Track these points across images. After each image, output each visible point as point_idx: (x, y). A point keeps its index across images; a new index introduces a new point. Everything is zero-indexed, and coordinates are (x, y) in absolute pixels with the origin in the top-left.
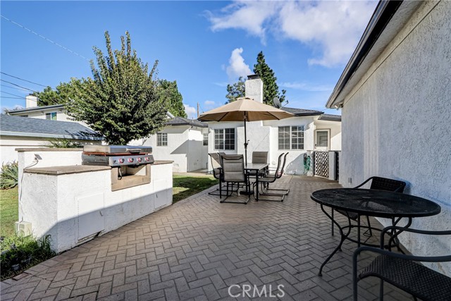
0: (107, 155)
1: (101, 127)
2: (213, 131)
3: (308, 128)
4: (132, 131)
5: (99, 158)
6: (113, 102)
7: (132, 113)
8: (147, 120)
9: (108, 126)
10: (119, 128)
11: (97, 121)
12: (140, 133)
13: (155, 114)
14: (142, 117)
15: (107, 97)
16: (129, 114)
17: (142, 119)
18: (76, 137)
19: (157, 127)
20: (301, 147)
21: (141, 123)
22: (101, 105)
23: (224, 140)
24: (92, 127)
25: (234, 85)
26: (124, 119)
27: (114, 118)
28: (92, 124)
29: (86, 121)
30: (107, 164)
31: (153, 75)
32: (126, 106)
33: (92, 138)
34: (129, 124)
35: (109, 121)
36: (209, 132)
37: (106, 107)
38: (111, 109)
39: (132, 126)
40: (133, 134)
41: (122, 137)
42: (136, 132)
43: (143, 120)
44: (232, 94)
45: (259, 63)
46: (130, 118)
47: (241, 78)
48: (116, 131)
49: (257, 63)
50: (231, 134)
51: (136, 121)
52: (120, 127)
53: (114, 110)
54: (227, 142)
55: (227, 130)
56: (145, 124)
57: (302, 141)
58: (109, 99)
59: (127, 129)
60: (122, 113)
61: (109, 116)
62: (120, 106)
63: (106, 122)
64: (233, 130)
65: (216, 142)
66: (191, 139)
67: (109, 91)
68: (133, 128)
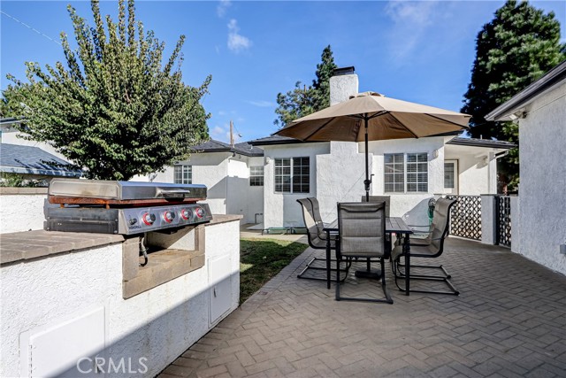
0: (112, 206)
1: (81, 151)
2: (271, 162)
3: (435, 157)
4: (137, 158)
5: (91, 212)
6: (103, 107)
7: (139, 126)
8: (163, 141)
9: (93, 150)
10: (114, 154)
11: (73, 140)
12: (151, 163)
13: (178, 130)
14: (156, 134)
15: (92, 99)
16: (133, 129)
17: (155, 138)
18: (35, 171)
19: (180, 154)
20: (424, 188)
21: (155, 144)
22: (82, 112)
23: (292, 176)
24: (64, 152)
25: (288, 94)
26: (123, 137)
27: (106, 136)
28: (64, 148)
29: (53, 142)
30: (112, 228)
31: (176, 61)
32: (127, 115)
33: (64, 173)
34: (131, 147)
35: (96, 140)
36: (266, 163)
37: (91, 115)
38: (100, 119)
39: (138, 150)
40: (138, 164)
41: (118, 170)
42: (144, 162)
43: (158, 139)
44: (285, 107)
45: (326, 62)
46: (133, 136)
47: (298, 83)
48: (108, 159)
49: (321, 62)
50: (303, 165)
51: (144, 141)
52: (116, 151)
53: (105, 122)
54: (296, 179)
55: (297, 160)
56: (160, 148)
57: (424, 178)
58: (97, 101)
59: (128, 155)
60: (119, 127)
61: (96, 131)
62: (116, 115)
63: (90, 142)
64: (306, 160)
65: (277, 180)
66: (231, 175)
67: (95, 89)
68: (138, 154)
